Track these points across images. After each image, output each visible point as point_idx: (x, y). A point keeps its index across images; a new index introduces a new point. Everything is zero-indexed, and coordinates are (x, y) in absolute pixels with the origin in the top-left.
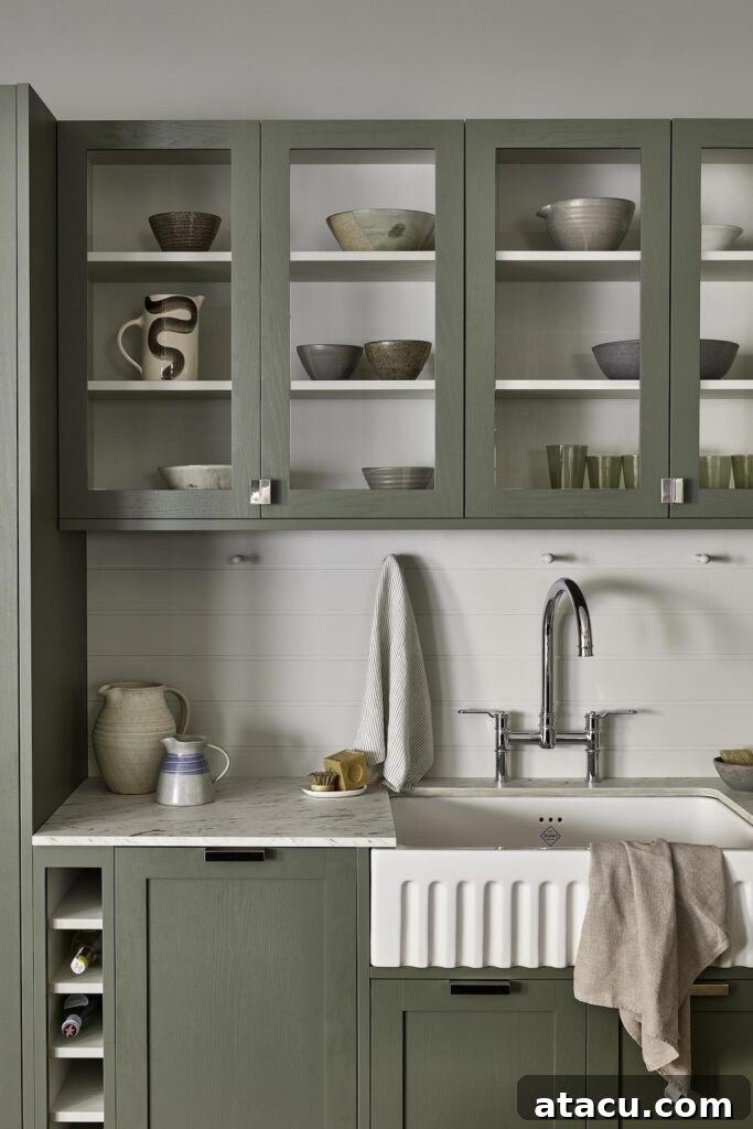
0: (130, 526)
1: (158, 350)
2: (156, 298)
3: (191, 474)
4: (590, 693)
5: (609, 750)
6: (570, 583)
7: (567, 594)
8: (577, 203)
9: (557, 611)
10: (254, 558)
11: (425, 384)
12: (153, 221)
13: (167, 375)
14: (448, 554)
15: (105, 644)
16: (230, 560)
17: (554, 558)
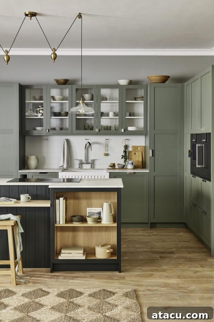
0: (31, 135)
1: (40, 113)
2: (39, 106)
3: (39, 128)
4: (91, 157)
5: (94, 165)
6: (89, 142)
7: (88, 144)
8: (87, 95)
9: (87, 146)
10: (48, 140)
11: (67, 117)
12: (34, 96)
13: (41, 116)
14: (73, 139)
15: (28, 150)
16: (44, 140)
17: (86, 139)
